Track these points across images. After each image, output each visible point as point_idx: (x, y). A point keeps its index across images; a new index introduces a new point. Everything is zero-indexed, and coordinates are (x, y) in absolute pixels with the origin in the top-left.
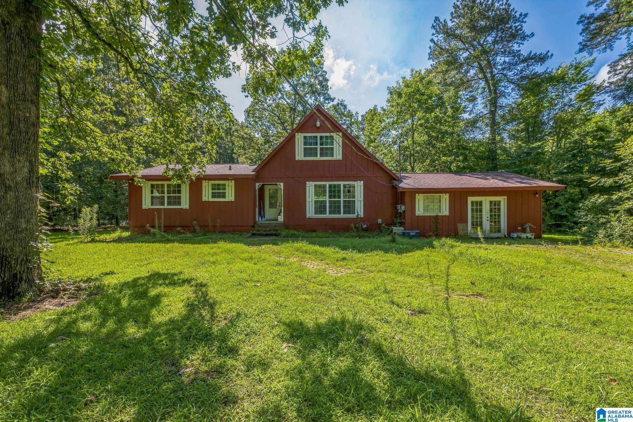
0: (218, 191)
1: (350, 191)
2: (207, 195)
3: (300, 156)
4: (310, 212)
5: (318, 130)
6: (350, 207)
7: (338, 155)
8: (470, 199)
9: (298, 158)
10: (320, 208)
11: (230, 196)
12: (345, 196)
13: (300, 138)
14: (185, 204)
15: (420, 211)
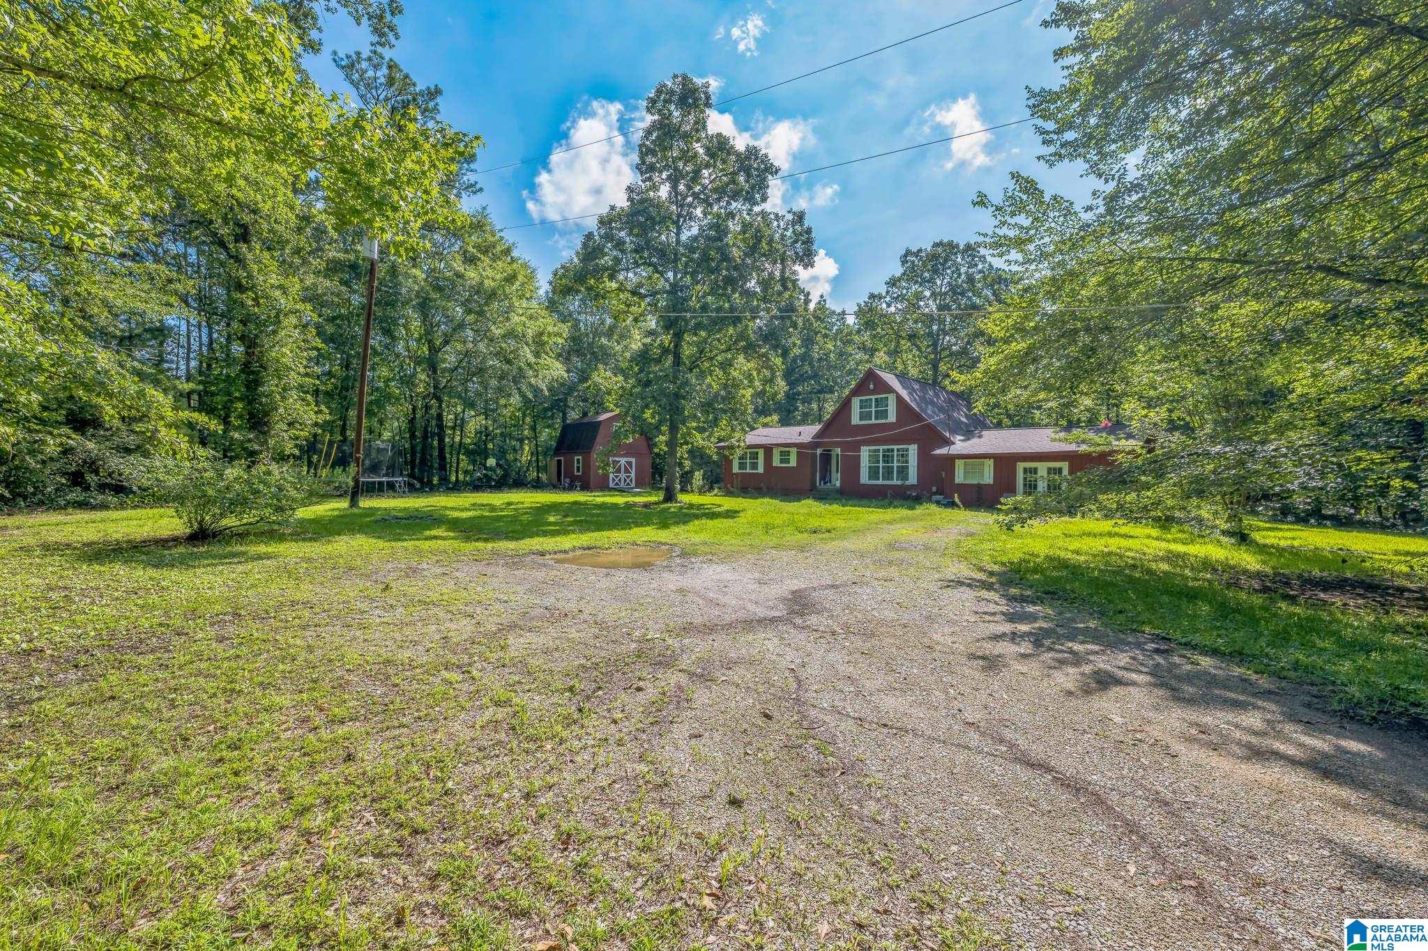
0: (785, 457)
1: (904, 455)
2: (776, 462)
3: (855, 420)
4: (864, 478)
5: (873, 392)
6: (903, 471)
7: (892, 418)
8: (1021, 466)
9: (853, 422)
10: (874, 473)
11: (793, 462)
12: (898, 461)
13: (856, 402)
14: (761, 470)
15: (959, 478)
